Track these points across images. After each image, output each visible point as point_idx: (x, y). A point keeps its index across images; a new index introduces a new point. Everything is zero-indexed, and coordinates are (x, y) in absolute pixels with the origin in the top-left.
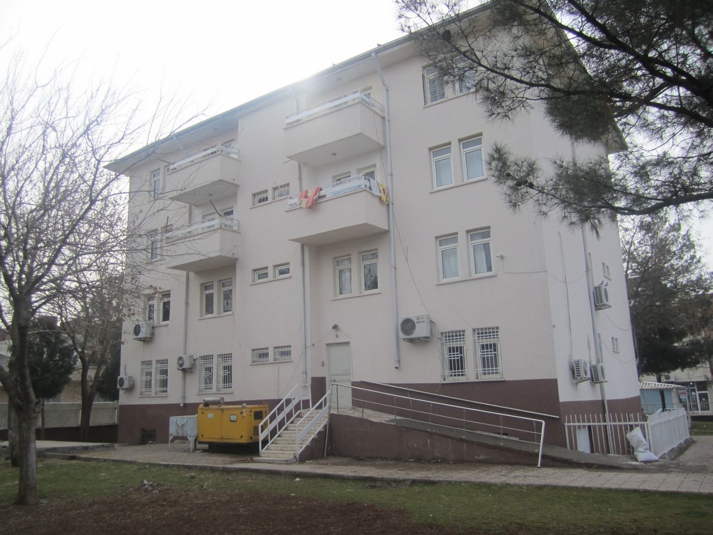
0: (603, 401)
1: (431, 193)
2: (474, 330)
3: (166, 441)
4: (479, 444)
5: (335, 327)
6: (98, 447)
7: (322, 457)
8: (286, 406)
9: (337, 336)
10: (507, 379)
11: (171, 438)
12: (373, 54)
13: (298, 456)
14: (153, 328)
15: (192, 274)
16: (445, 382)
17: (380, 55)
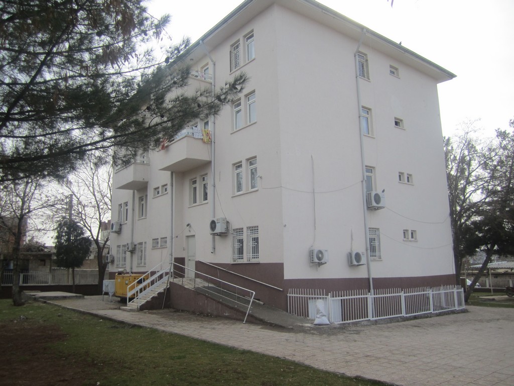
0: (369, 279)
1: (231, 134)
2: (247, 228)
3: (102, 294)
4: (227, 306)
5: (188, 225)
6: (74, 296)
7: (160, 308)
8: (151, 276)
9: (190, 231)
10: (261, 262)
11: (103, 293)
12: (201, 42)
13: (139, 307)
14: (121, 225)
15: (136, 191)
16: (235, 263)
17: (205, 41)
